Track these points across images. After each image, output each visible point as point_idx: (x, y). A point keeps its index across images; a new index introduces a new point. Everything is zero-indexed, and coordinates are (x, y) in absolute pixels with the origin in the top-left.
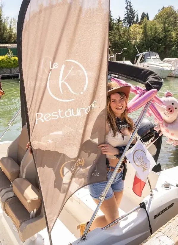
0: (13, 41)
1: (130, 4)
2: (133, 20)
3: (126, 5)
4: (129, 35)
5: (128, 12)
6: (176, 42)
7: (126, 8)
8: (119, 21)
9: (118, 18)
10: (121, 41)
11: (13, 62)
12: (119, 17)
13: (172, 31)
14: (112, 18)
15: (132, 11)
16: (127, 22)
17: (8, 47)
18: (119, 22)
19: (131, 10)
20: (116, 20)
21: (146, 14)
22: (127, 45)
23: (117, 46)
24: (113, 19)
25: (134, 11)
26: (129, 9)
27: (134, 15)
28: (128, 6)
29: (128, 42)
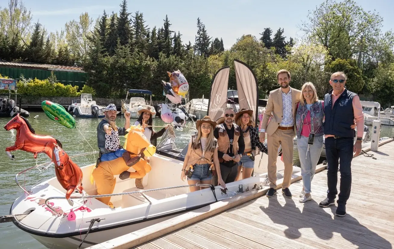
0: (50, 61)
1: (203, 28)
2: (207, 48)
3: (198, 29)
4: (206, 69)
5: (201, 38)
6: (261, 81)
7: (198, 33)
8: (189, 47)
9: (188, 44)
10: (197, 75)
11: (56, 89)
12: (190, 43)
13: (256, 68)
14: (181, 43)
15: (206, 37)
16: (199, 49)
17: (48, 69)
18: (188, 49)
19: (204, 36)
20: (186, 46)
21: (220, 41)
22: (204, 79)
23: (193, 80)
24: (182, 45)
25: (208, 37)
26: (202, 34)
27: (208, 41)
28: (200, 30)
29: (205, 76)
